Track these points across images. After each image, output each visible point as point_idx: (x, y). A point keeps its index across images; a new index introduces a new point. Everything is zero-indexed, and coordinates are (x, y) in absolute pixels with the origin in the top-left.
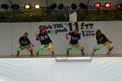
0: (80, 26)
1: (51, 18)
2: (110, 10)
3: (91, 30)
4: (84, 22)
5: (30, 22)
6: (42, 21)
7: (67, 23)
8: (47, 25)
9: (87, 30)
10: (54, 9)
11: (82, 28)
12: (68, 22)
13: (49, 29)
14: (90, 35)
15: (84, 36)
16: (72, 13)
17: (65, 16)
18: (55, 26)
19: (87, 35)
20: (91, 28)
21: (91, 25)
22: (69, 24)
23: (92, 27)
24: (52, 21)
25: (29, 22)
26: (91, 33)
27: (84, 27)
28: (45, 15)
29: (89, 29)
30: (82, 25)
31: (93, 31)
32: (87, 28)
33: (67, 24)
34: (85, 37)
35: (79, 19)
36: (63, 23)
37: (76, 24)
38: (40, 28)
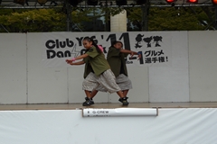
0: (133, 42)
1: (71, 24)
2: (198, 8)
3: (157, 49)
4: (142, 33)
5: (26, 32)
6: (51, 31)
7: (106, 34)
8: (62, 40)
9: (149, 49)
10: (77, 4)
11: (137, 46)
12: (109, 34)
13: (67, 48)
14: (155, 60)
15: (142, 62)
16: (117, 13)
17: (102, 19)
18: (80, 40)
19: (149, 61)
20: (157, 45)
21: (158, 39)
22: (110, 36)
23: (160, 43)
24: (73, 30)
25: (23, 32)
26: (157, 57)
27: (143, 44)
28: (58, 18)
29: (153, 48)
30: (139, 38)
31: (161, 53)
32: (149, 46)
33: (106, 38)
34: (145, 65)
35: (132, 26)
36: (98, 35)
37: (125, 36)
38: (47, 45)
